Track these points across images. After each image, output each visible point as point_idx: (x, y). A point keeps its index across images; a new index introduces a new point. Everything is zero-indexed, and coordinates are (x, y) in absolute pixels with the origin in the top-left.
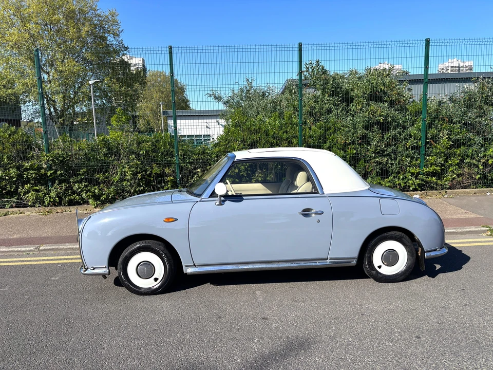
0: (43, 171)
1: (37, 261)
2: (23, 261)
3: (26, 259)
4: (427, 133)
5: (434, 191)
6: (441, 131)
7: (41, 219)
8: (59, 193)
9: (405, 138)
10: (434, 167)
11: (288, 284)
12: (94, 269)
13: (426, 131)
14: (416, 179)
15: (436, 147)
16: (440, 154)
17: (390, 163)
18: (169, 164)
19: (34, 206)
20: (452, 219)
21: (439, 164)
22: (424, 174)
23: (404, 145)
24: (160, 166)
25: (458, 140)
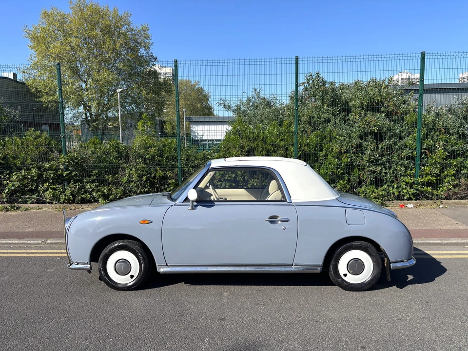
0: (60, 172)
1: (41, 253)
2: (29, 253)
3: (33, 251)
4: (422, 144)
5: (429, 201)
6: (437, 142)
7: (55, 214)
8: (74, 191)
9: (400, 148)
10: (429, 177)
11: (256, 287)
12: (78, 264)
13: (422, 141)
14: (410, 188)
15: (432, 158)
16: (435, 164)
17: (384, 173)
18: (172, 168)
19: (52, 203)
20: (441, 229)
21: (435, 175)
22: (418, 184)
23: (399, 155)
24: (164, 170)
25: (454, 151)
